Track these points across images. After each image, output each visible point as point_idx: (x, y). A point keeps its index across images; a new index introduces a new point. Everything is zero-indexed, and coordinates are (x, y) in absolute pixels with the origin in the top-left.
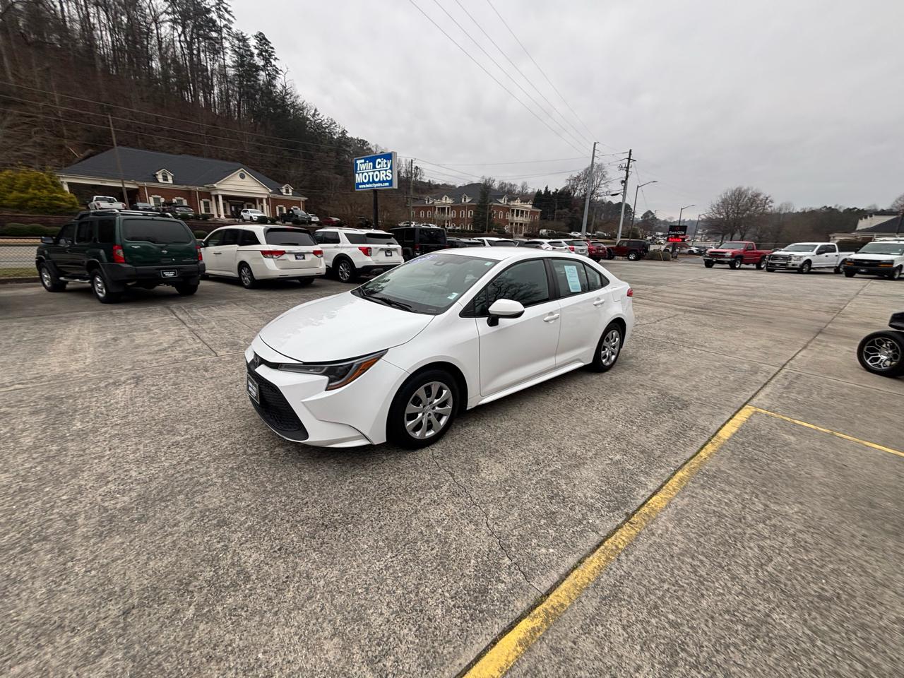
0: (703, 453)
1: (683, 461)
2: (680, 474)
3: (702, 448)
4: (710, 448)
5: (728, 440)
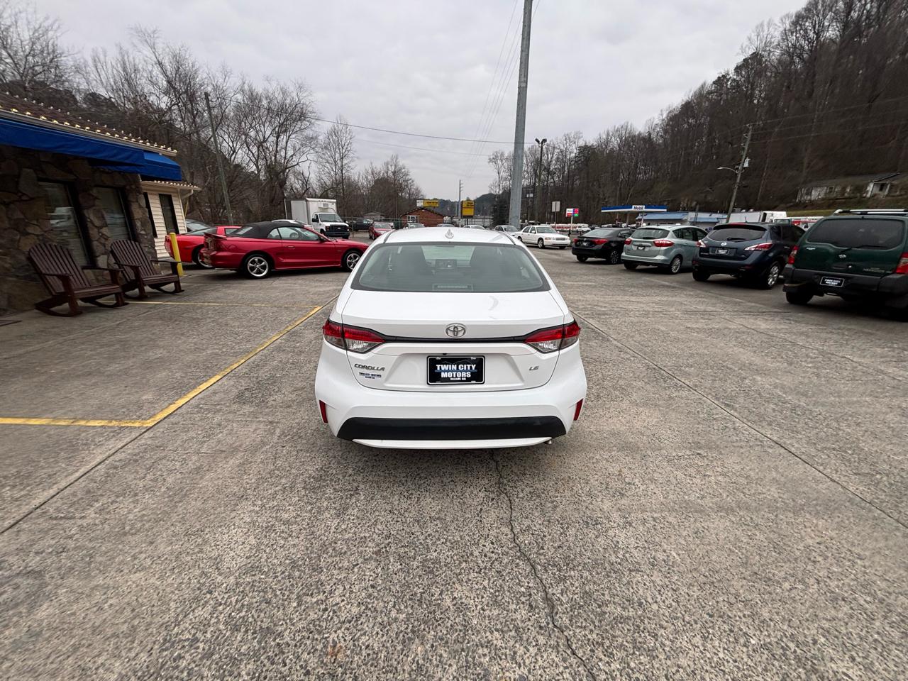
0: (242, 361)
1: (259, 353)
2: (262, 348)
5: (216, 375)
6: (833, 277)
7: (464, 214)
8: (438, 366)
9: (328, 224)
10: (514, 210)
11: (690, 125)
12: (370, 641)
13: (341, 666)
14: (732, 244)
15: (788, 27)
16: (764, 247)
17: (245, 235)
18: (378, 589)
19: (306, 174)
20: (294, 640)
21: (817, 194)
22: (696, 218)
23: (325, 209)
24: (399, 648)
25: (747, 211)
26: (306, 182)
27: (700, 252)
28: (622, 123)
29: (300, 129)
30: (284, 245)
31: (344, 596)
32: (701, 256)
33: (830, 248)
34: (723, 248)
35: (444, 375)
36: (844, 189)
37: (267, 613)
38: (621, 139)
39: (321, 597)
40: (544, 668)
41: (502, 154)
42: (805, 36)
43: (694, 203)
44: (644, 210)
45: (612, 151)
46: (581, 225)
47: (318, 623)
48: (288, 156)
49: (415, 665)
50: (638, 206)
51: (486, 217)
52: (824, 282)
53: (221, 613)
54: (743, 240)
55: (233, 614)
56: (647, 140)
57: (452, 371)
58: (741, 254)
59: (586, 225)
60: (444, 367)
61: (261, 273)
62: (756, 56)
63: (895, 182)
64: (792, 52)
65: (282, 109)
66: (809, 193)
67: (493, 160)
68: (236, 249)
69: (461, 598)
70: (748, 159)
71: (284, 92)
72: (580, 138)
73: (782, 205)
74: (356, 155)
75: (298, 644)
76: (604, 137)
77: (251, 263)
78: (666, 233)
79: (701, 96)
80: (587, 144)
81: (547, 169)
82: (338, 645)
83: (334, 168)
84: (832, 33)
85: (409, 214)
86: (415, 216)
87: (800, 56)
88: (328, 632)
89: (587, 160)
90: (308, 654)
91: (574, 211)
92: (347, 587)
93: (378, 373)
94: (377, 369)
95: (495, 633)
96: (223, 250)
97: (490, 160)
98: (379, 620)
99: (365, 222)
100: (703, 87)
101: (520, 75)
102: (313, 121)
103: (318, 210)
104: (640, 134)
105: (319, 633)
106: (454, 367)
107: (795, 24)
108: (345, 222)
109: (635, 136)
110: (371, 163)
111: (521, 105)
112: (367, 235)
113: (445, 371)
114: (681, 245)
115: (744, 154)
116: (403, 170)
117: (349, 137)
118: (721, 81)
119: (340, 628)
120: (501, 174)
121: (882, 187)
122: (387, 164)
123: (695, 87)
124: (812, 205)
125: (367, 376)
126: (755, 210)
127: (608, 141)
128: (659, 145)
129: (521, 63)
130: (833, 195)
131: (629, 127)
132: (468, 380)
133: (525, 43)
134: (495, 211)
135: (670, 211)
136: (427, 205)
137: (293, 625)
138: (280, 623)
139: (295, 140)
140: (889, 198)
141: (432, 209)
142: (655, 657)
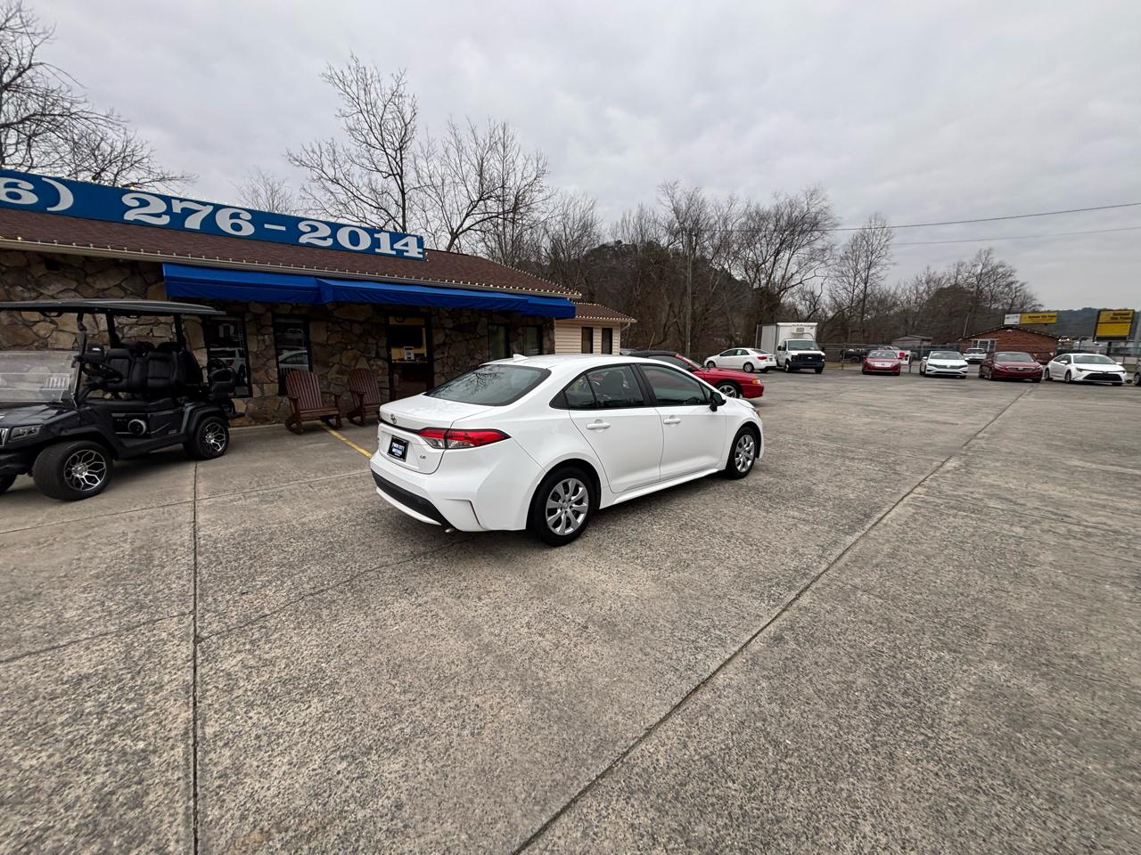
9: (795, 353)
19: (817, 293)
35: (393, 450)
48: (788, 276)
57: (396, 448)
60: (395, 445)
86: (989, 340)
102: (828, 229)
103: (789, 336)
108: (822, 350)
110: (928, 268)
112: (860, 368)
132: (400, 456)
136: (1028, 321)
139: (801, 255)
142: (295, 629)
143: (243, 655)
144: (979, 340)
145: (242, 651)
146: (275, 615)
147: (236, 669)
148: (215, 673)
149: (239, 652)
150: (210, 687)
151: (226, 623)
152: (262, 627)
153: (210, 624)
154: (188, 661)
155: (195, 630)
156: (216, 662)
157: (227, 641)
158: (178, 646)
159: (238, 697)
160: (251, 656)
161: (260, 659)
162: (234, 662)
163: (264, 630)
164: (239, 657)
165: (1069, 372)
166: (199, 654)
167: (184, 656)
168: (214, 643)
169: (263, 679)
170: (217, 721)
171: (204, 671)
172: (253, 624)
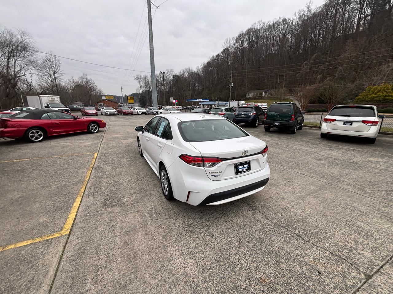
0: (84, 187)
1: (89, 181)
2: (88, 178)
3: (85, 189)
4: (83, 190)
5: (76, 197)
6: (277, 123)
7: (129, 102)
8: (238, 167)
9: (56, 109)
10: (154, 101)
11: (211, 70)
12: (269, 271)
13: (270, 283)
14: (245, 113)
15: (234, 41)
16: (254, 114)
17: (24, 118)
18: (253, 254)
20: (247, 284)
21: (251, 95)
22: (219, 103)
23: (53, 100)
24: (279, 268)
25: (233, 101)
26: (30, 85)
27: (236, 116)
28: (188, 67)
29: (24, 56)
30: (52, 122)
31: (246, 262)
32: (236, 117)
33: (275, 114)
34: (243, 115)
35: (240, 170)
36: (257, 94)
37: (228, 281)
38: (188, 73)
39: (239, 266)
40: (315, 254)
41: (140, 76)
42: (239, 45)
43: (217, 98)
44: (202, 100)
45: (185, 78)
46: (179, 106)
47: (248, 275)
48: (16, 70)
49: (288, 271)
50: (199, 99)
51: (136, 103)
52: (275, 124)
53: (212, 291)
54: (248, 112)
55: (216, 289)
56: (197, 74)
57: (242, 168)
58: (248, 116)
59: (181, 107)
60: (240, 167)
61: (39, 139)
62: (227, 49)
63: (269, 92)
64: (237, 49)
65: (10, 44)
66: (249, 95)
67: (137, 78)
68: (20, 126)
69: (278, 246)
70: (232, 83)
71: (11, 35)
72: (173, 72)
73: (242, 99)
74: (63, 72)
75: (250, 285)
76: (182, 72)
77: (31, 133)
78: (222, 110)
79: (213, 60)
80: (176, 74)
81: (161, 83)
82: (262, 278)
83: (50, 78)
84: (246, 45)
85: (98, 102)
87: (239, 51)
88: (255, 276)
89: (177, 80)
90: (257, 286)
91: (176, 101)
92: (243, 259)
93: (219, 174)
94: (219, 173)
95: (296, 251)
96: (9, 127)
97: (135, 79)
98: (264, 264)
99: (74, 107)
100: (213, 57)
101: (150, 45)
102: (34, 52)
103: (48, 101)
104: (194, 72)
105: (252, 278)
106: (242, 167)
107: (236, 40)
108: (67, 107)
109: (193, 73)
111: (152, 57)
113: (240, 169)
114: (227, 114)
115: (231, 81)
116: (91, 81)
117: (58, 63)
118: (218, 56)
119: (257, 273)
120: (141, 85)
121: (266, 93)
122: (82, 78)
123: (211, 57)
124: (250, 99)
125: (215, 176)
126: (236, 101)
127: (183, 74)
128: (202, 76)
129: (150, 40)
130: (255, 96)
131: (190, 69)
132: (247, 170)
133: (150, 31)
134: (140, 101)
135: (210, 101)
136: (107, 98)
137: (241, 280)
138: (237, 282)
139: (20, 61)
140: (268, 97)
141: (111, 100)
142: (332, 238)
143: (359, 251)
144: (100, 103)
145: (358, 253)
146: (328, 249)
147: (367, 250)
148: (376, 257)
149: (359, 254)
150: (383, 255)
151: (348, 269)
152: (339, 251)
153: (354, 278)
154: (382, 273)
155: (365, 283)
156: (371, 260)
157: (358, 262)
158: (380, 286)
159: (377, 244)
160: (358, 248)
161: (356, 244)
162: (365, 253)
163: (340, 250)
164: (362, 252)
165: (137, 112)
166: (375, 270)
167: (382, 277)
168: (364, 267)
169: (363, 240)
170: (390, 246)
171: (379, 262)
172: (340, 256)
